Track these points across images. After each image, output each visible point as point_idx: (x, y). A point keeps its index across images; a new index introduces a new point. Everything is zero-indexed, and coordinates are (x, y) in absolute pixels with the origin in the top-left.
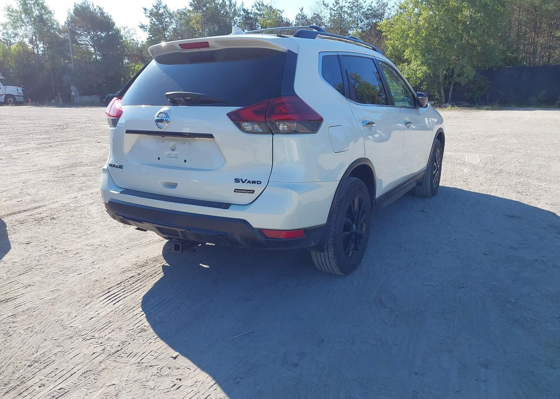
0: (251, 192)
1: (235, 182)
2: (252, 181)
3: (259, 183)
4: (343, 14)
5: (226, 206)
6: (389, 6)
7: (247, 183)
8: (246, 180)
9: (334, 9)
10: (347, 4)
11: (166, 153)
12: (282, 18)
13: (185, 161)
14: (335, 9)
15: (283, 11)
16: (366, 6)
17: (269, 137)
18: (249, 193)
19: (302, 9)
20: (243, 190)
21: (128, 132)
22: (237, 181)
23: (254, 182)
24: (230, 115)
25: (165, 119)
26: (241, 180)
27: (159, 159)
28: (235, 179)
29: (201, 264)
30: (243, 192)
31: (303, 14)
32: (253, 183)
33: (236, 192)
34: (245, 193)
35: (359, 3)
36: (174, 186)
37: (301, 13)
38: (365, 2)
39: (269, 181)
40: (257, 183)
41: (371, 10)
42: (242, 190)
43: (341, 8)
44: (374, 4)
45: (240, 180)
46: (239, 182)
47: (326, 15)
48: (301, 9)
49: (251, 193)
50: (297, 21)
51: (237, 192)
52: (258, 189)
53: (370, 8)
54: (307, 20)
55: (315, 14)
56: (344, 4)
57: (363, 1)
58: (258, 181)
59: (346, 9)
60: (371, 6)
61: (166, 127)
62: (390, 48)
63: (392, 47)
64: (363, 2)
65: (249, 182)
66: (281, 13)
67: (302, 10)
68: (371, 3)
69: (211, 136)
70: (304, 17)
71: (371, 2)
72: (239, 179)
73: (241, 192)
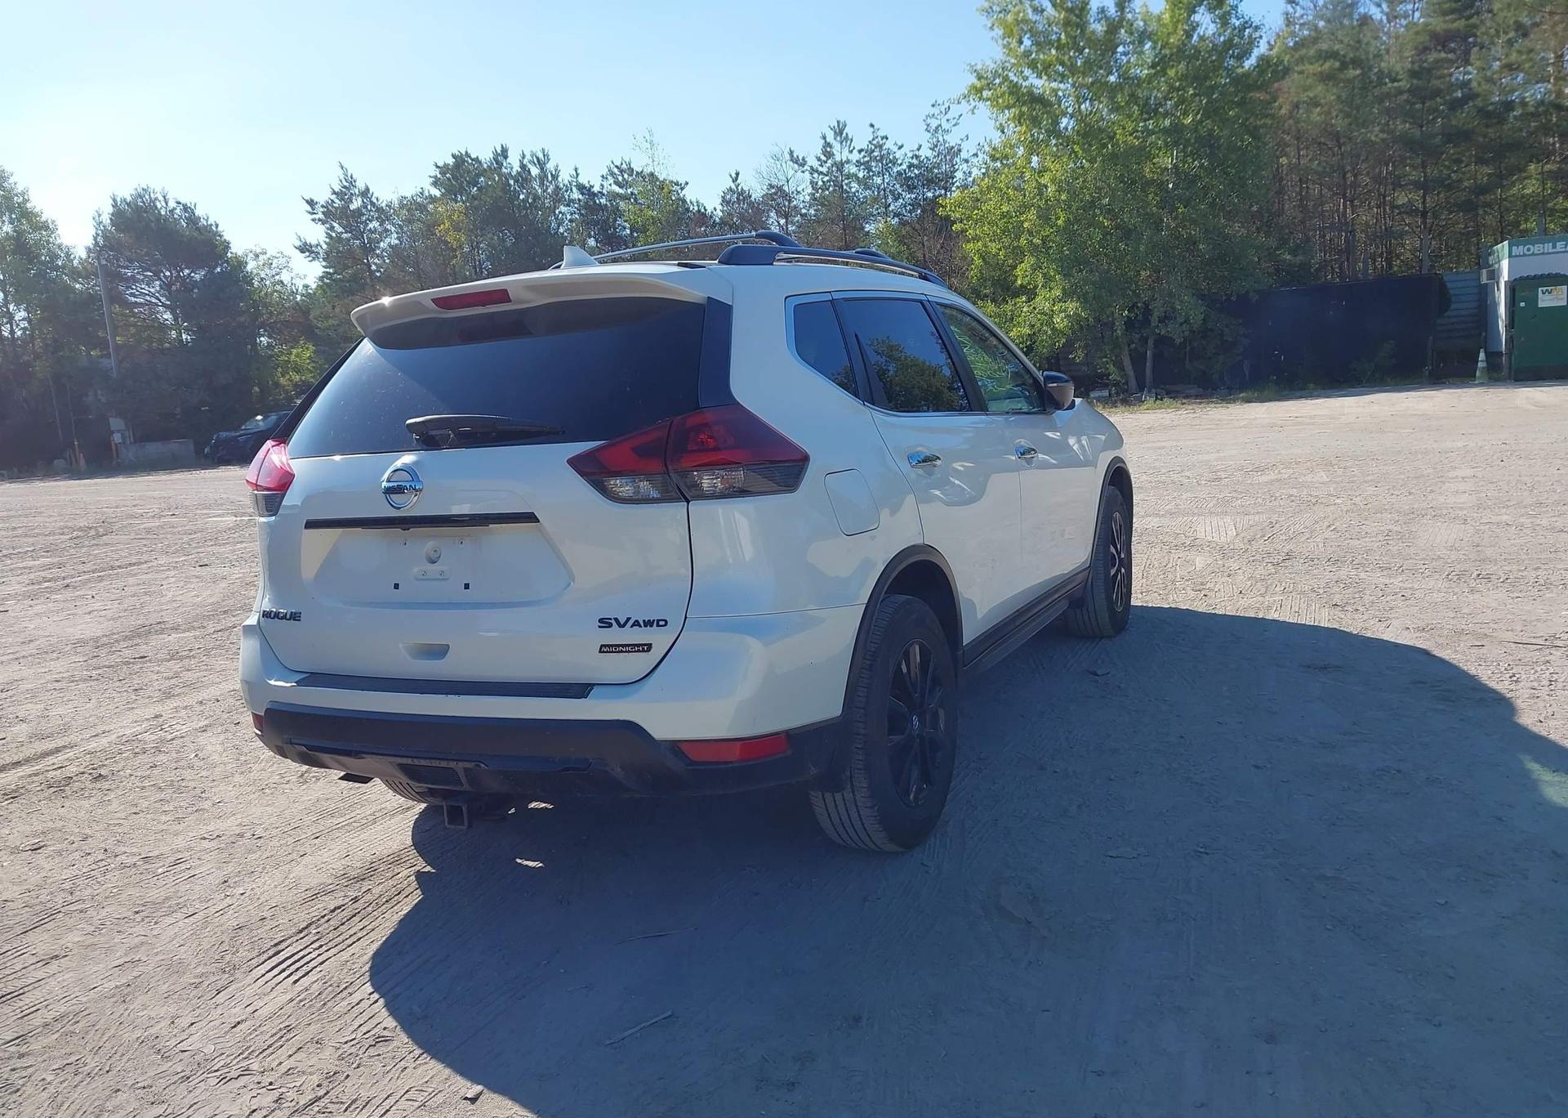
0: (643, 649)
1: (600, 627)
2: (644, 621)
3: (662, 623)
4: (846, 181)
5: (581, 690)
6: (964, 155)
7: (632, 627)
8: (629, 619)
9: (820, 169)
10: (855, 157)
11: (416, 569)
12: (684, 201)
13: (467, 586)
14: (824, 170)
15: (687, 183)
16: (903, 157)
17: (679, 509)
18: (639, 651)
19: (737, 174)
20: (623, 646)
21: (311, 525)
22: (605, 623)
23: (648, 624)
24: (578, 464)
25: (410, 486)
26: (616, 620)
27: (396, 586)
28: (601, 621)
29: (519, 861)
30: (622, 651)
31: (740, 188)
32: (645, 626)
33: (604, 652)
34: (629, 652)
35: (885, 152)
36: (441, 651)
37: (733, 187)
38: (900, 147)
39: (686, 617)
40: (658, 625)
41: (916, 167)
42: (619, 646)
43: (840, 166)
44: (926, 152)
45: (613, 622)
46: (610, 625)
47: (801, 186)
48: (734, 175)
49: (643, 651)
50: (725, 208)
51: (607, 652)
52: (659, 639)
53: (915, 161)
54: (751, 204)
55: (773, 188)
56: (845, 155)
57: (896, 144)
58: (658, 621)
59: (853, 169)
60: (917, 157)
61: (412, 506)
62: (978, 261)
63: (984, 259)
64: (895, 149)
65: (636, 624)
66: (682, 189)
67: (736, 180)
68: (918, 150)
69: (531, 518)
70: (743, 196)
71: (917, 146)
72: (610, 619)
73: (619, 652)
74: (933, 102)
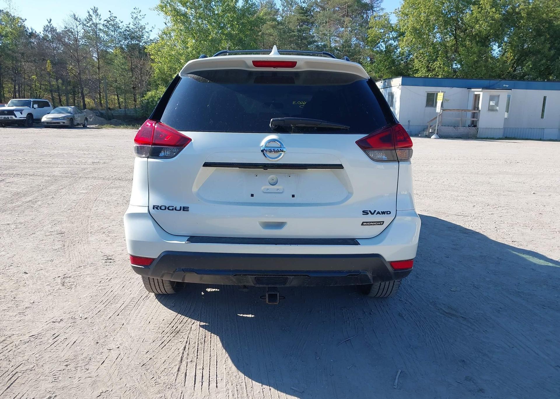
0: (381, 223)
1: (363, 214)
2: (381, 212)
3: (388, 213)
4: (98, 31)
6: (146, 30)
7: (377, 214)
8: (375, 211)
9: (87, 24)
10: (102, 22)
11: (263, 188)
12: (25, 27)
13: (293, 196)
14: (89, 25)
15: (26, 20)
16: (123, 26)
17: (395, 165)
18: (379, 224)
19: (51, 20)
20: (372, 222)
21: (206, 165)
22: (365, 213)
23: (383, 213)
26: (370, 211)
27: (252, 195)
28: (363, 212)
30: (372, 225)
31: (52, 26)
32: (382, 214)
33: (364, 225)
34: (375, 225)
35: (115, 23)
36: (280, 225)
37: (49, 25)
38: (122, 22)
39: (396, 210)
40: (387, 214)
41: (128, 31)
42: (371, 222)
43: (96, 25)
44: (131, 26)
45: (369, 212)
46: (368, 214)
47: (80, 31)
48: (49, 20)
49: (381, 224)
50: (45, 33)
51: (366, 225)
52: (387, 219)
53: (128, 29)
54: (57, 33)
55: (67, 28)
56: (98, 21)
57: (120, 20)
58: (387, 212)
59: (102, 27)
60: (128, 27)
62: (157, 71)
63: (159, 70)
64: (119, 22)
65: (378, 213)
66: (24, 21)
67: (50, 22)
68: (129, 25)
69: (340, 166)
70: (53, 30)
71: (128, 23)
72: (368, 211)
73: (371, 225)
74: (134, 7)
